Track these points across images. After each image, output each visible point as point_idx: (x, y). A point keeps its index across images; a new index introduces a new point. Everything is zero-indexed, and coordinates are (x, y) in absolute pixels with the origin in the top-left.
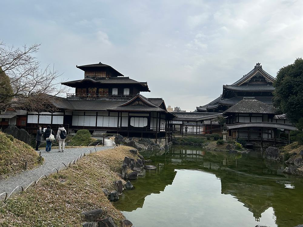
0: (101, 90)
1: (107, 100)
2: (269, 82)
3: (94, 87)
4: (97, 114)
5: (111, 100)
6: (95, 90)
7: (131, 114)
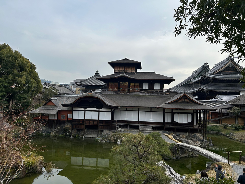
0: (131, 84)
1: (140, 94)
2: (240, 71)
3: (125, 82)
4: (139, 109)
5: (144, 94)
6: (126, 84)
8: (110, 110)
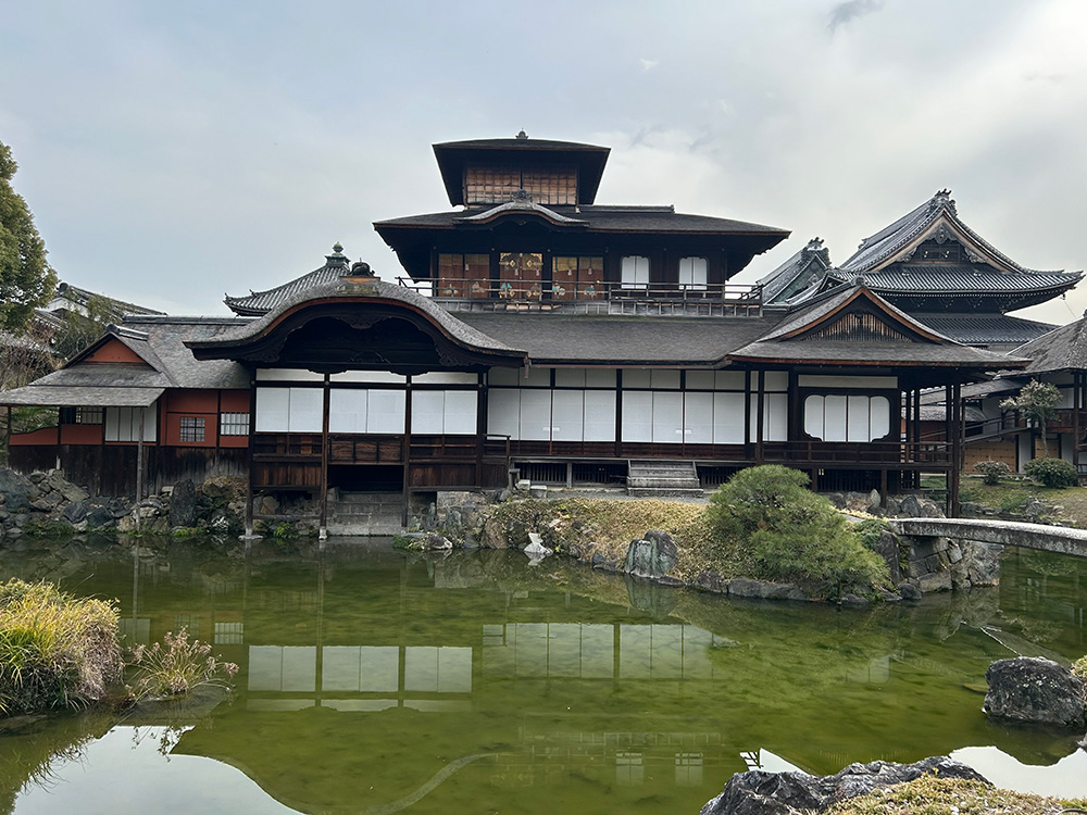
0: (562, 265)
1: (613, 311)
3: (527, 251)
4: (620, 378)
5: (633, 312)
6: (534, 262)
7: (804, 381)
8: (472, 379)
